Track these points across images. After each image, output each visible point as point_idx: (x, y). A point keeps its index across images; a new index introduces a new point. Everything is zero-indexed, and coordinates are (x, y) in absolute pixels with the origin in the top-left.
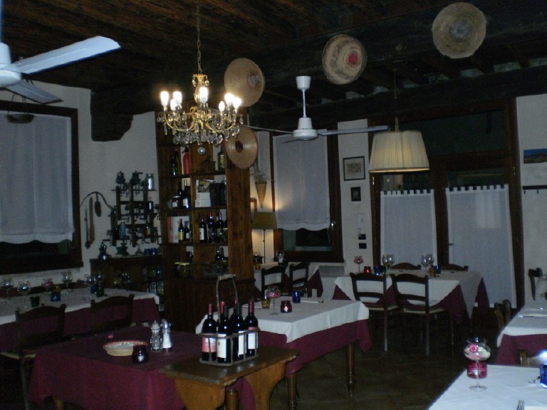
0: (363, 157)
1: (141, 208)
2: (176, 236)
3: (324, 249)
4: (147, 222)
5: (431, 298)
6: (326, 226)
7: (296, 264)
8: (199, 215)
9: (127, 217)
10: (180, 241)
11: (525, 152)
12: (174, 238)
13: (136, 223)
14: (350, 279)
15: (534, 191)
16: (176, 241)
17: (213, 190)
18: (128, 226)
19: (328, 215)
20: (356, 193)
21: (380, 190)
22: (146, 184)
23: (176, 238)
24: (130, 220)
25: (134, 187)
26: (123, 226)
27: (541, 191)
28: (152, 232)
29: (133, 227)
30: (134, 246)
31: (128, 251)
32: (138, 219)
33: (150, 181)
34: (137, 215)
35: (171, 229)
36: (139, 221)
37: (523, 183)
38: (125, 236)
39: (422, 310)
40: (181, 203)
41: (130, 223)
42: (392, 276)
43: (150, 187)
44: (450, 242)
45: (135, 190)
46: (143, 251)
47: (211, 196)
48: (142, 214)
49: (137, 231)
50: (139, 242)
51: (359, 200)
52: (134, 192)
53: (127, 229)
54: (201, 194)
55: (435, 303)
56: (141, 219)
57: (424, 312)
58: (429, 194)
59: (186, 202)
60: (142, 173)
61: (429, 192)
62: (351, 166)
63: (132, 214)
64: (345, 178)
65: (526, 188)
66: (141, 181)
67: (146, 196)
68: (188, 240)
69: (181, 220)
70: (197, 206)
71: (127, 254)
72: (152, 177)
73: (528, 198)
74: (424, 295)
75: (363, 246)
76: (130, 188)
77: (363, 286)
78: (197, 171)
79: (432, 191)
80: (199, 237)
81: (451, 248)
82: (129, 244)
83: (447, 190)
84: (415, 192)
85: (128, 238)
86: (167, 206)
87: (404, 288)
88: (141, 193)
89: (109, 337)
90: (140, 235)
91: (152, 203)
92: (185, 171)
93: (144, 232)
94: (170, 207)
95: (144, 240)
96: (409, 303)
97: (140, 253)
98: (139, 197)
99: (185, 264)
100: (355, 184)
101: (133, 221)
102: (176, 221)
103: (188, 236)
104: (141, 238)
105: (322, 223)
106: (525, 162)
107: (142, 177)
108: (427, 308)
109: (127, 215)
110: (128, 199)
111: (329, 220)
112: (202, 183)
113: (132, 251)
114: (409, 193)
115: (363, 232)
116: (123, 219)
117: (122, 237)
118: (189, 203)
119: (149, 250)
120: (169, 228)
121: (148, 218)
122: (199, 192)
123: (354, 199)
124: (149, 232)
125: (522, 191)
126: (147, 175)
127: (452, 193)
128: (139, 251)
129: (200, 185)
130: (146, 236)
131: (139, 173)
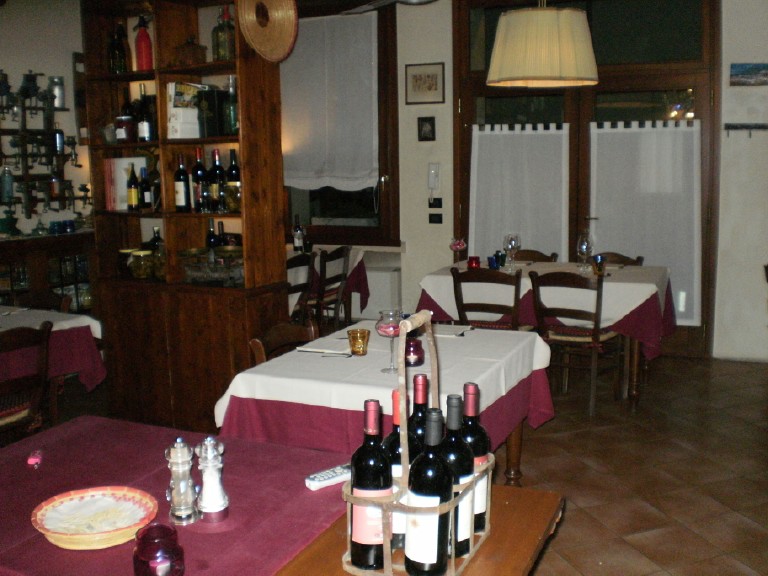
0: (443, 64)
1: (41, 143)
2: (124, 197)
3: (363, 222)
4: (53, 170)
5: (604, 315)
6: (372, 182)
7: (331, 248)
8: (173, 154)
9: (13, 160)
10: (130, 207)
11: (733, 66)
12: (118, 201)
13: (32, 172)
14: (450, 279)
15: (744, 133)
16: (122, 207)
17: (204, 104)
18: (17, 179)
19: (376, 165)
20: (427, 128)
21: (472, 122)
22: (48, 97)
23: (122, 201)
24: (20, 166)
25: (28, 103)
26: (7, 178)
27: (755, 133)
28: (62, 191)
29: (27, 181)
30: (29, 216)
31: (19, 226)
32: (36, 165)
33: (57, 91)
34: (34, 156)
35: (112, 182)
36: (40, 169)
37: (726, 118)
38: (11, 197)
39: (586, 336)
40: (133, 132)
41: (19, 173)
42: (533, 275)
43: (57, 103)
44: (593, 214)
45: (30, 108)
46: (48, 226)
47: (200, 118)
48: (44, 155)
49: (34, 188)
50: (40, 207)
51: (433, 138)
52: (28, 112)
53: (15, 184)
54: (180, 111)
55: (611, 323)
56: (41, 164)
57: (589, 339)
58: (560, 132)
59: (144, 130)
60: (42, 75)
61: (559, 127)
62: (417, 78)
63: (24, 156)
64: (406, 99)
65: (729, 127)
66: (41, 90)
67: (49, 120)
68: (149, 205)
69: (133, 165)
70: (171, 136)
71: (18, 232)
72: (61, 84)
73: (731, 145)
74: (592, 309)
75: (436, 219)
76: (20, 103)
77: (474, 292)
78: (169, 66)
79: (566, 126)
80: (174, 200)
81: (593, 224)
82: (19, 211)
83: (593, 125)
84: (535, 128)
85: (18, 200)
86: (102, 137)
87: (553, 297)
88: (40, 116)
89: (32, 461)
90: (41, 195)
91: (61, 133)
92: (139, 65)
93: (49, 188)
94: (109, 138)
95: (48, 205)
96: (559, 322)
97: (43, 229)
98: (36, 122)
99: (142, 253)
100: (426, 111)
101: (27, 168)
102: (122, 168)
103: (148, 197)
104: (42, 200)
105: (364, 178)
106: (733, 84)
107: (43, 84)
108: (596, 331)
109: (14, 156)
110: (16, 126)
111: (377, 174)
112: (183, 88)
113: (26, 225)
114: (523, 128)
115: (436, 196)
116: (8, 164)
117: (6, 200)
118: (153, 130)
119: (59, 224)
120: (106, 180)
121: (55, 162)
122: (175, 106)
123: (423, 138)
124: (57, 190)
125: (723, 133)
126: (51, 80)
127: (601, 131)
128: (40, 227)
129: (179, 94)
130: (52, 198)
131: (37, 75)
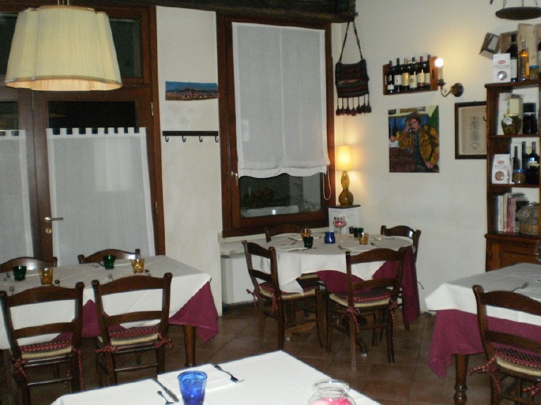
11: (168, 84)
15: (179, 138)
37: (164, 127)
65: (167, 133)
73: (170, 148)
83: (49, 131)
106: (168, 98)
125: (163, 138)
127: (57, 137)
